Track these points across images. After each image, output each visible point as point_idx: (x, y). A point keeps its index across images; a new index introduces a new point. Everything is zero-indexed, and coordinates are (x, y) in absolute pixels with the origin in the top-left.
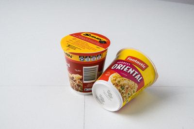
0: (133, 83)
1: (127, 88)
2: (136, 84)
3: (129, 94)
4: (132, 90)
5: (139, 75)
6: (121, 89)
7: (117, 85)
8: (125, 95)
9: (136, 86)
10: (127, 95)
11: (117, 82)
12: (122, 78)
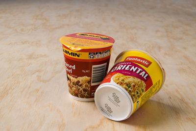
0: (139, 80)
1: (134, 86)
2: (143, 82)
3: (137, 93)
4: (140, 89)
5: (144, 72)
6: (127, 87)
7: (121, 84)
8: (133, 93)
9: (144, 84)
10: (136, 93)
11: (120, 80)
12: (125, 77)
